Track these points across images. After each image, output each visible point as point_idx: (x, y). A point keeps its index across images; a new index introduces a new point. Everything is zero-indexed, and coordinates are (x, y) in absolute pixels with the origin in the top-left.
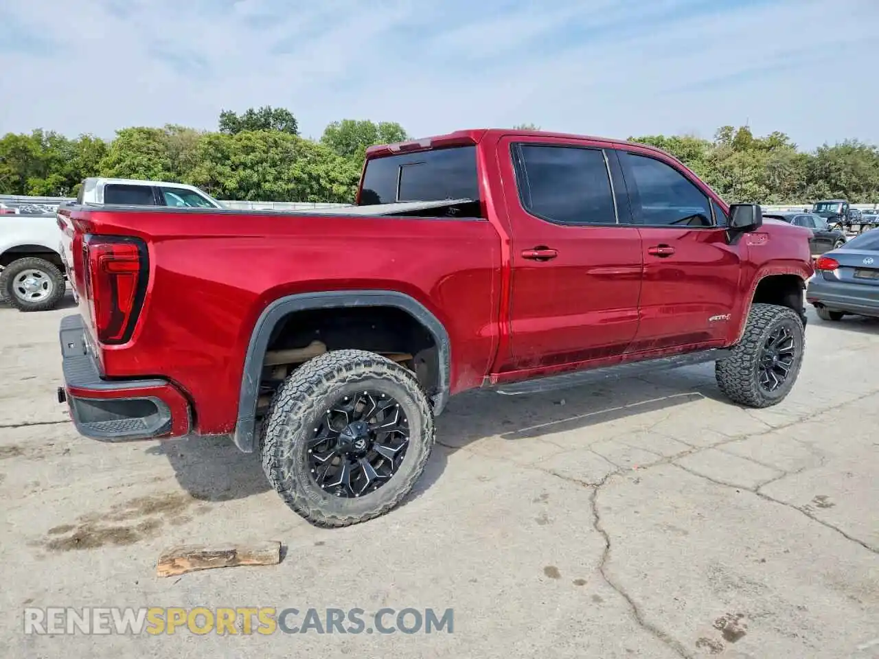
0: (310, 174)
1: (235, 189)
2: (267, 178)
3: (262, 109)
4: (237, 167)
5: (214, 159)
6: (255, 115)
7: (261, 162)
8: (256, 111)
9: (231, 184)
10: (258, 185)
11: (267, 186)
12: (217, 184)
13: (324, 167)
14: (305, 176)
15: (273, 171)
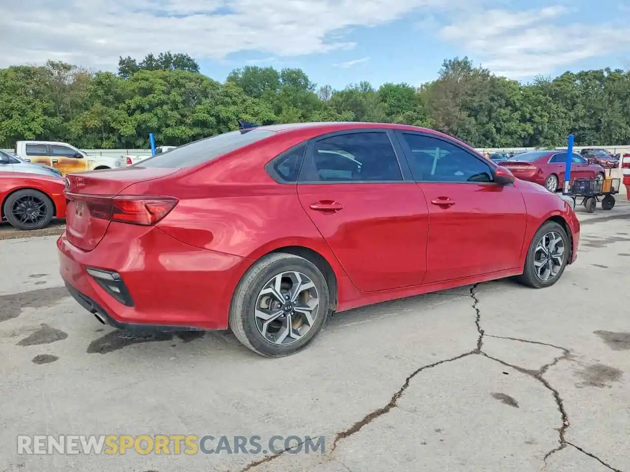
0: (217, 117)
1: (132, 136)
2: (169, 122)
3: (161, 54)
4: (134, 110)
5: (105, 103)
6: (155, 60)
7: (162, 103)
8: (156, 57)
9: (128, 130)
10: (158, 131)
11: (169, 131)
12: (112, 130)
13: (233, 108)
14: (212, 119)
15: (175, 114)
